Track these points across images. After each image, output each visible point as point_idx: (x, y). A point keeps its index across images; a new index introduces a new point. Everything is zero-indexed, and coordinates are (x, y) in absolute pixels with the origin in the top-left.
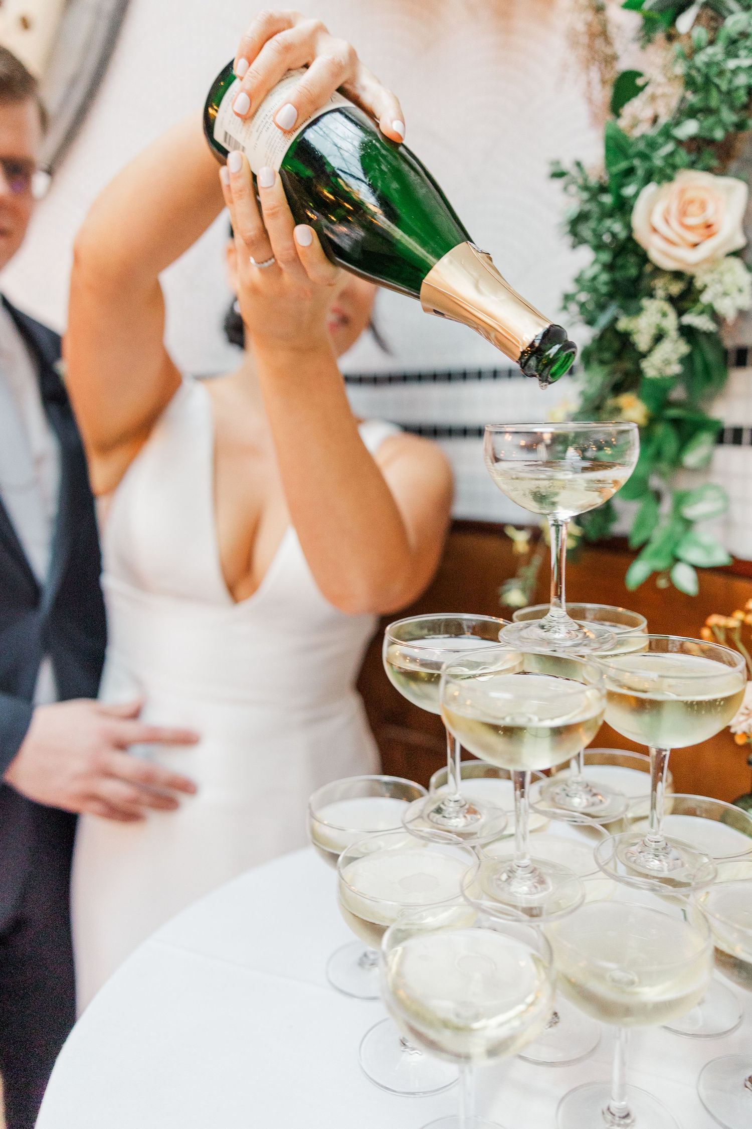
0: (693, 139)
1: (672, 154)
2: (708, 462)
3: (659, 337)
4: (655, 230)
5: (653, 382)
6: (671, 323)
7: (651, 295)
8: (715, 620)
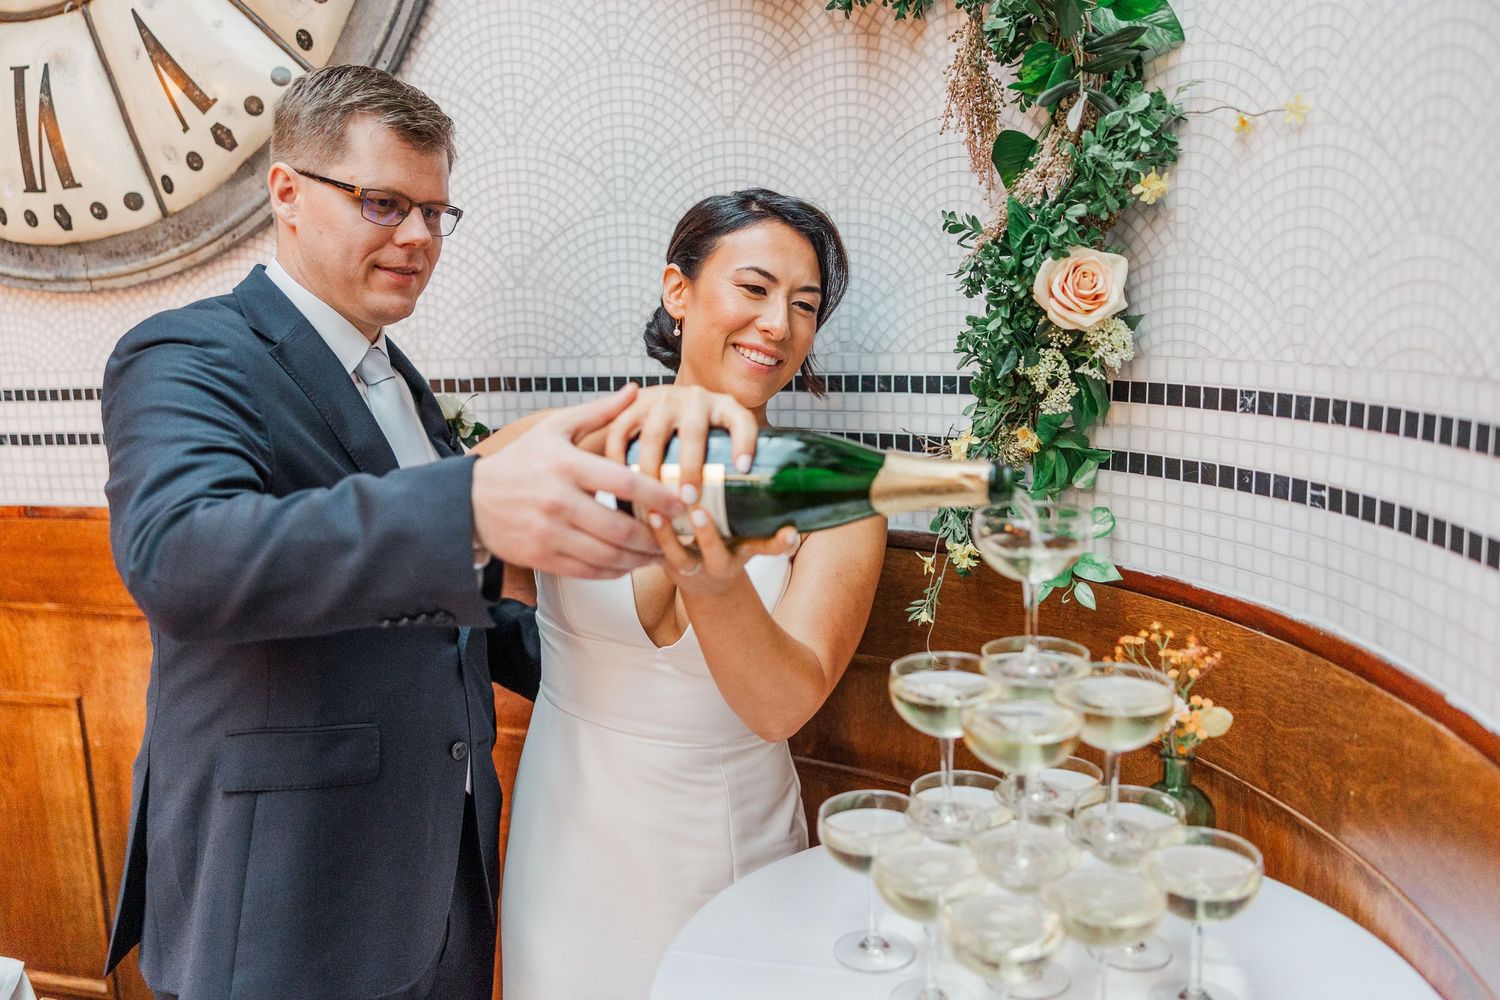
0: (1081, 220)
1: (1066, 235)
2: (1094, 482)
3: (1054, 383)
4: (1052, 295)
5: (1047, 418)
6: (1064, 370)
7: (1047, 346)
8: (1126, 640)
